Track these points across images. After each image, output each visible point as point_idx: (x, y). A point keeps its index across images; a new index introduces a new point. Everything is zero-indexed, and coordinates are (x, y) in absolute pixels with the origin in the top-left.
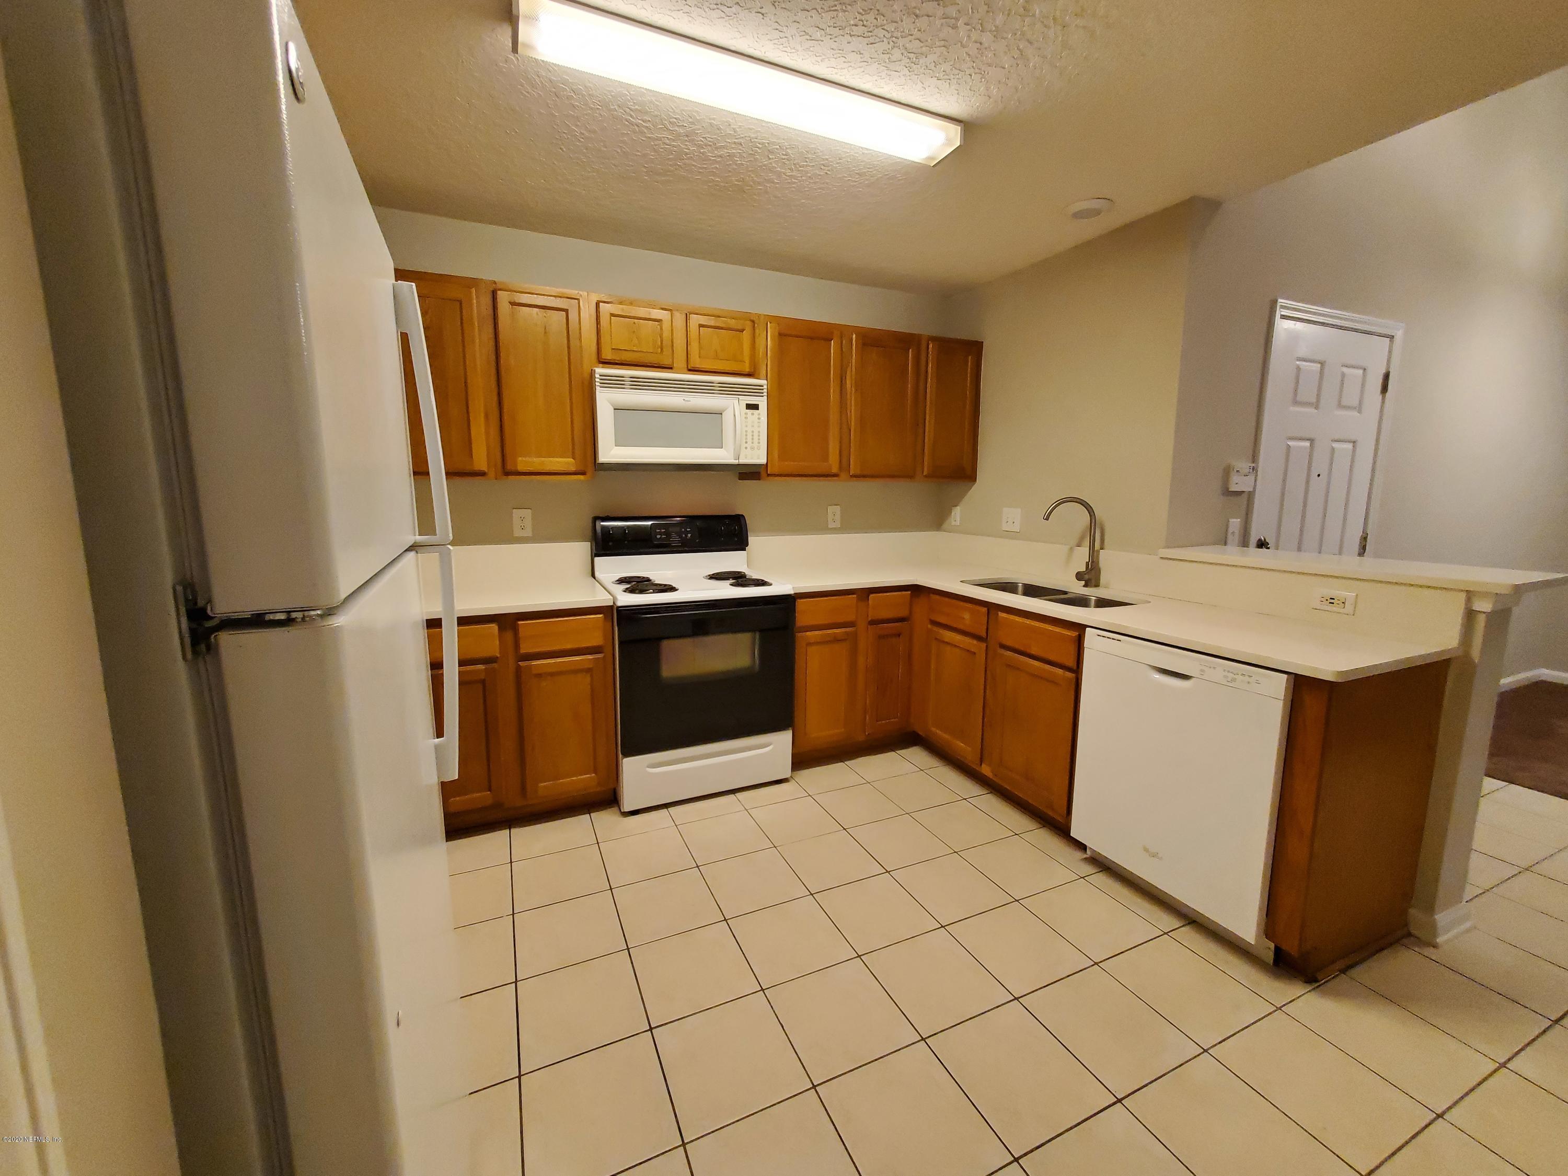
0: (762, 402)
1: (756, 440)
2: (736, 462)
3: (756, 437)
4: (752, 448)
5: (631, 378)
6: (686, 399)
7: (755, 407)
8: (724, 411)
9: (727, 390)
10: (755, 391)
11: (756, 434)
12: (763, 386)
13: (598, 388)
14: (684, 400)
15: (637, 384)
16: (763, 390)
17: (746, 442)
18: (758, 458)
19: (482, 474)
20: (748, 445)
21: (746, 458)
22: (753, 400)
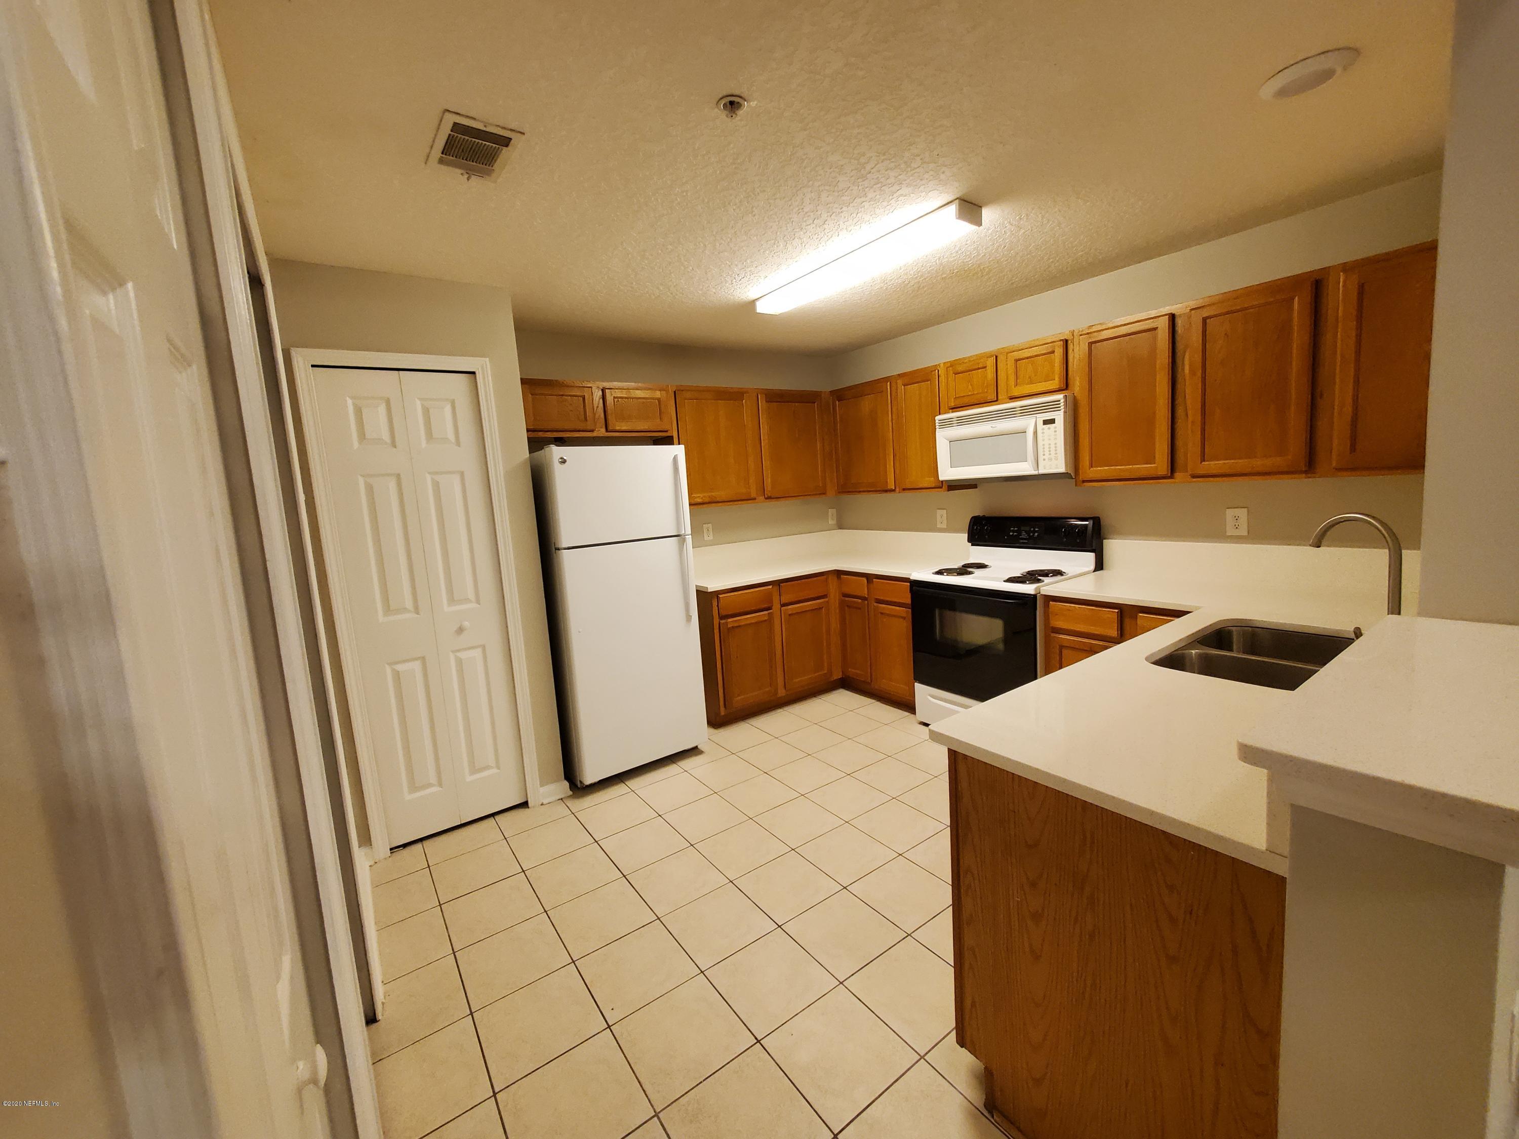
0: (1059, 416)
1: (1053, 452)
2: (1036, 473)
3: (1053, 449)
4: (1050, 459)
5: (958, 418)
6: (994, 426)
7: (1052, 421)
8: (1026, 429)
9: (1026, 411)
10: (1054, 406)
11: (1053, 446)
12: (1060, 401)
13: (937, 430)
14: (992, 427)
15: (961, 421)
16: (1060, 404)
17: (1044, 455)
18: (1057, 468)
19: (894, 491)
20: (1046, 457)
21: (1045, 468)
22: (1048, 416)
